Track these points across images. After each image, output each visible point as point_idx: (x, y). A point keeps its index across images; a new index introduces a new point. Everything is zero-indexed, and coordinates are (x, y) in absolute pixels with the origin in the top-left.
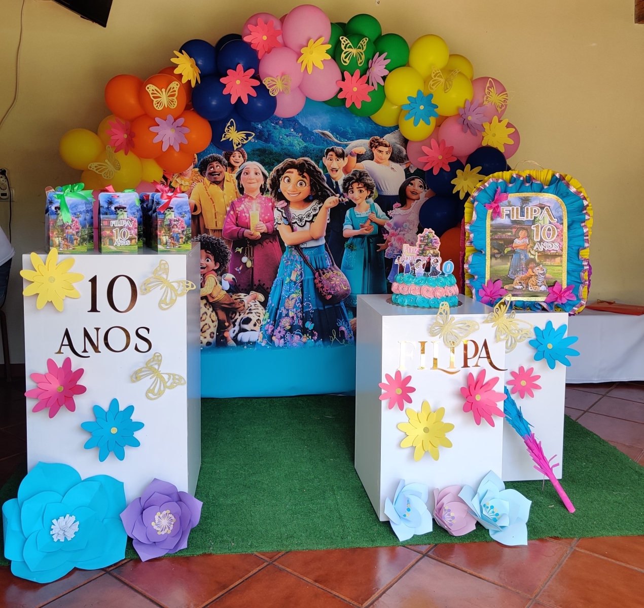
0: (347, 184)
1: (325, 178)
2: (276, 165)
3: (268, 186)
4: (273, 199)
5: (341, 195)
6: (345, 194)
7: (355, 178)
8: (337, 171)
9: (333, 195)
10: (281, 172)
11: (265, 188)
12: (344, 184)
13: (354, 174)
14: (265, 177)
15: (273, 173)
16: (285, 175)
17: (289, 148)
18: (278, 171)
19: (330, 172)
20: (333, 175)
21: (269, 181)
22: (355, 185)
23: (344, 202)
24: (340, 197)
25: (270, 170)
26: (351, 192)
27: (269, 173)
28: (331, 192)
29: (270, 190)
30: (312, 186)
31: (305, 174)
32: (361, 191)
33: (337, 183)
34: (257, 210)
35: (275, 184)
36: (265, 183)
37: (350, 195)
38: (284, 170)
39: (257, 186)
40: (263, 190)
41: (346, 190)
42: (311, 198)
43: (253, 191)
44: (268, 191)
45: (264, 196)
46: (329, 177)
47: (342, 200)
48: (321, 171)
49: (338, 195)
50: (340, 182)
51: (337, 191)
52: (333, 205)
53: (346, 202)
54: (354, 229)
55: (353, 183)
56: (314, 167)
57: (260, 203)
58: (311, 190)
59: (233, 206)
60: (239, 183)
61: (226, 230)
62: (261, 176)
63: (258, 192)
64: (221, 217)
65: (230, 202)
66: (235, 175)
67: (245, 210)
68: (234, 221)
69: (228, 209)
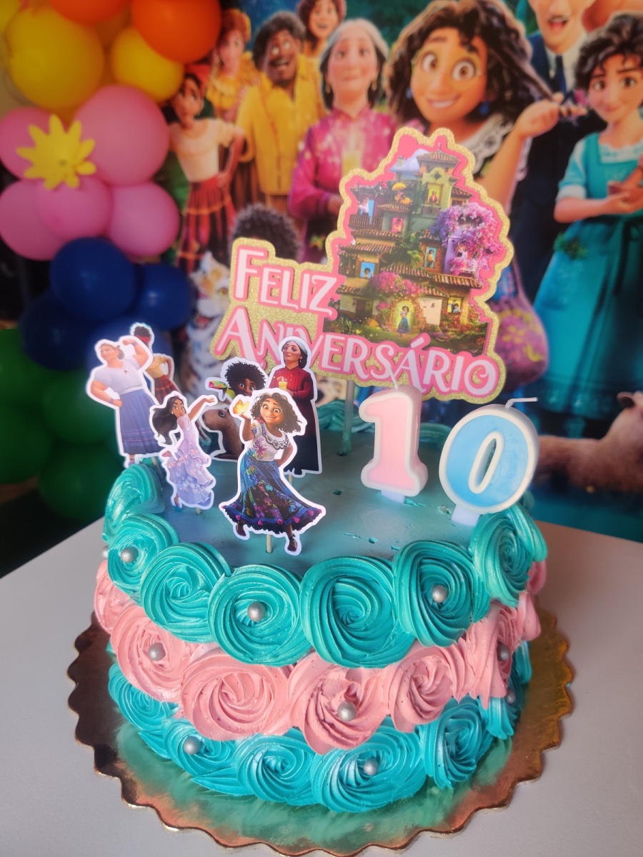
0: (590, 62)
1: (529, 48)
2: (409, 22)
3: (385, 83)
4: (394, 119)
5: (570, 96)
6: (580, 93)
7: (616, 40)
8: (564, 23)
9: (545, 96)
10: (416, 43)
11: (378, 90)
12: (582, 61)
13: (615, 30)
14: (381, 58)
15: (399, 47)
16: (429, 46)
18: (410, 39)
19: (543, 30)
20: (553, 37)
21: (388, 70)
22: (614, 65)
23: (573, 119)
24: (563, 102)
25: (391, 38)
26: (598, 86)
27: (390, 45)
28: (540, 89)
29: (389, 93)
30: (493, 74)
31: (477, 42)
32: (628, 82)
33: (559, 61)
34: (357, 147)
36: (379, 77)
37: (595, 96)
39: (360, 84)
40: (374, 96)
41: (584, 80)
42: (484, 110)
43: (350, 98)
44: (384, 95)
45: (375, 111)
46: (539, 44)
47: (569, 112)
48: (520, 26)
49: (559, 96)
50: (571, 58)
51: (557, 84)
52: (540, 128)
53: (581, 119)
54: (589, 195)
55: (606, 57)
56: (502, 18)
57: (366, 130)
58: (488, 86)
59: (310, 139)
60: (325, 83)
61: (295, 195)
62: (372, 58)
63: (363, 100)
64: (288, 165)
65: (305, 129)
66: (317, 61)
67: (334, 148)
68: (310, 172)
69: (301, 146)
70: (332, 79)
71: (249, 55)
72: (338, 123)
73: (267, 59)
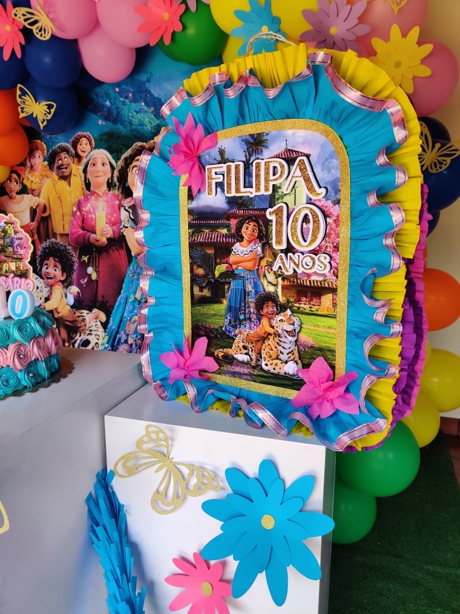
2: (125, 152)
3: (115, 179)
4: (120, 196)
10: (129, 161)
11: (112, 182)
14: (113, 168)
15: (121, 163)
16: (134, 163)
17: (139, 128)
18: (126, 159)
21: (116, 173)
25: (117, 159)
27: (117, 163)
29: (117, 184)
34: (103, 210)
35: (123, 176)
36: (112, 176)
38: (132, 158)
39: (103, 180)
40: (110, 185)
43: (99, 186)
44: (115, 185)
45: (111, 192)
57: (107, 201)
59: (79, 205)
60: (85, 178)
61: (73, 234)
62: (108, 167)
63: (105, 187)
64: (68, 218)
65: (77, 200)
66: (81, 168)
67: (92, 210)
68: (80, 223)
69: (75, 209)
70: (89, 176)
71: (46, 163)
72: (93, 198)
73: (56, 166)
